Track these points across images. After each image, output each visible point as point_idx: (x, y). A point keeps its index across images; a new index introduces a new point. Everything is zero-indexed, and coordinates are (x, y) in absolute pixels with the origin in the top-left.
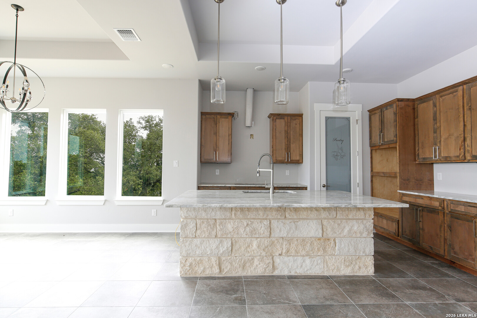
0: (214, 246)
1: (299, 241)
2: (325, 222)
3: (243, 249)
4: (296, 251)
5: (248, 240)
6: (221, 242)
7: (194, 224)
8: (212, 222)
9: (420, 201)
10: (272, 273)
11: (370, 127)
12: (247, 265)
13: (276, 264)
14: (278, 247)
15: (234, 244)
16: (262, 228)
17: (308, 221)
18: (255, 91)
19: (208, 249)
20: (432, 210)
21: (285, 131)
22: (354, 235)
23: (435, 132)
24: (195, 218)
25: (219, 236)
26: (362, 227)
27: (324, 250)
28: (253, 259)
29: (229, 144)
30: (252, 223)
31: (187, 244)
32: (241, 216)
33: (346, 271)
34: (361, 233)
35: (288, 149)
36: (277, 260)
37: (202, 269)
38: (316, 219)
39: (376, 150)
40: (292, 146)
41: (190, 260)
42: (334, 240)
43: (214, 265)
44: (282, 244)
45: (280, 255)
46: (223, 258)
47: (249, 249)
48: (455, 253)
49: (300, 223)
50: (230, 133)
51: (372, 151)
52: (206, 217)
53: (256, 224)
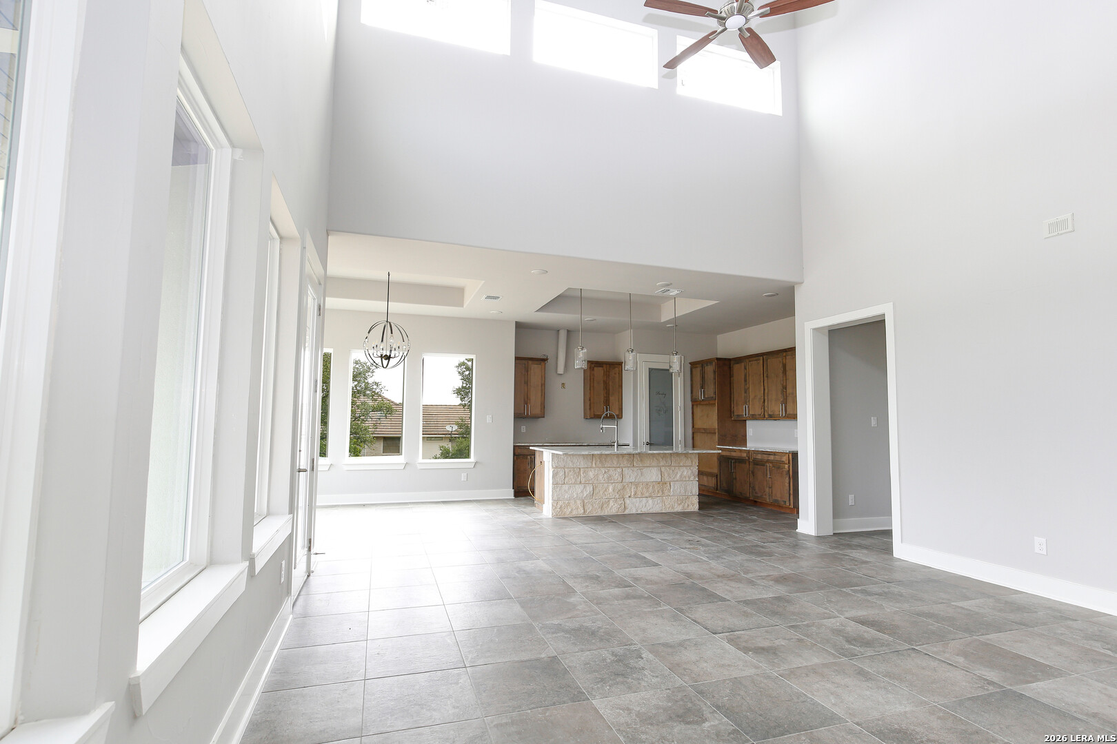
0: (580, 491)
1: (644, 485)
2: (663, 469)
3: (601, 492)
4: (641, 493)
5: (606, 485)
6: (585, 487)
7: (564, 473)
8: (577, 471)
9: (734, 454)
10: (624, 512)
11: (692, 380)
12: (605, 506)
13: (626, 505)
14: (628, 490)
15: (595, 488)
16: (616, 475)
17: (651, 469)
18: (568, 331)
19: (574, 494)
20: (740, 461)
21: (604, 381)
22: (684, 479)
23: (745, 392)
24: (564, 468)
25: (583, 482)
26: (690, 472)
27: (662, 491)
28: (609, 501)
29: (541, 395)
30: (609, 471)
31: (558, 490)
32: (600, 465)
33: (679, 509)
34: (689, 478)
35: (607, 402)
36: (628, 501)
37: (570, 510)
38: (656, 467)
39: (697, 405)
40: (611, 398)
41: (560, 503)
42: (670, 484)
43: (580, 507)
44: (631, 488)
45: (629, 497)
46: (586, 501)
47: (606, 493)
48: (756, 493)
49: (644, 470)
50: (543, 382)
51: (693, 406)
52: (572, 467)
53: (612, 472)
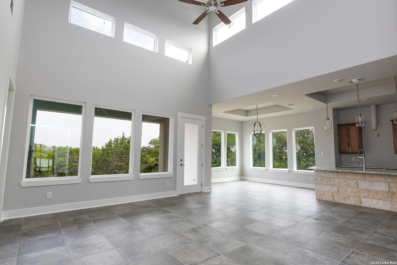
0: (330, 189)
1: (374, 192)
2: (391, 184)
3: (344, 191)
4: (373, 196)
5: (346, 188)
6: (333, 187)
7: (321, 179)
10: (360, 205)
12: (347, 199)
13: (362, 201)
14: (363, 193)
15: (339, 189)
16: (353, 183)
17: (380, 183)
19: (327, 190)
25: (332, 185)
27: (391, 198)
28: (349, 197)
29: (358, 142)
30: (347, 181)
31: (318, 186)
36: (363, 200)
37: (325, 197)
38: (385, 182)
41: (320, 193)
43: (330, 196)
44: (365, 192)
45: (364, 197)
46: (335, 194)
47: (346, 192)
49: (375, 183)
52: (325, 176)
53: (349, 181)
